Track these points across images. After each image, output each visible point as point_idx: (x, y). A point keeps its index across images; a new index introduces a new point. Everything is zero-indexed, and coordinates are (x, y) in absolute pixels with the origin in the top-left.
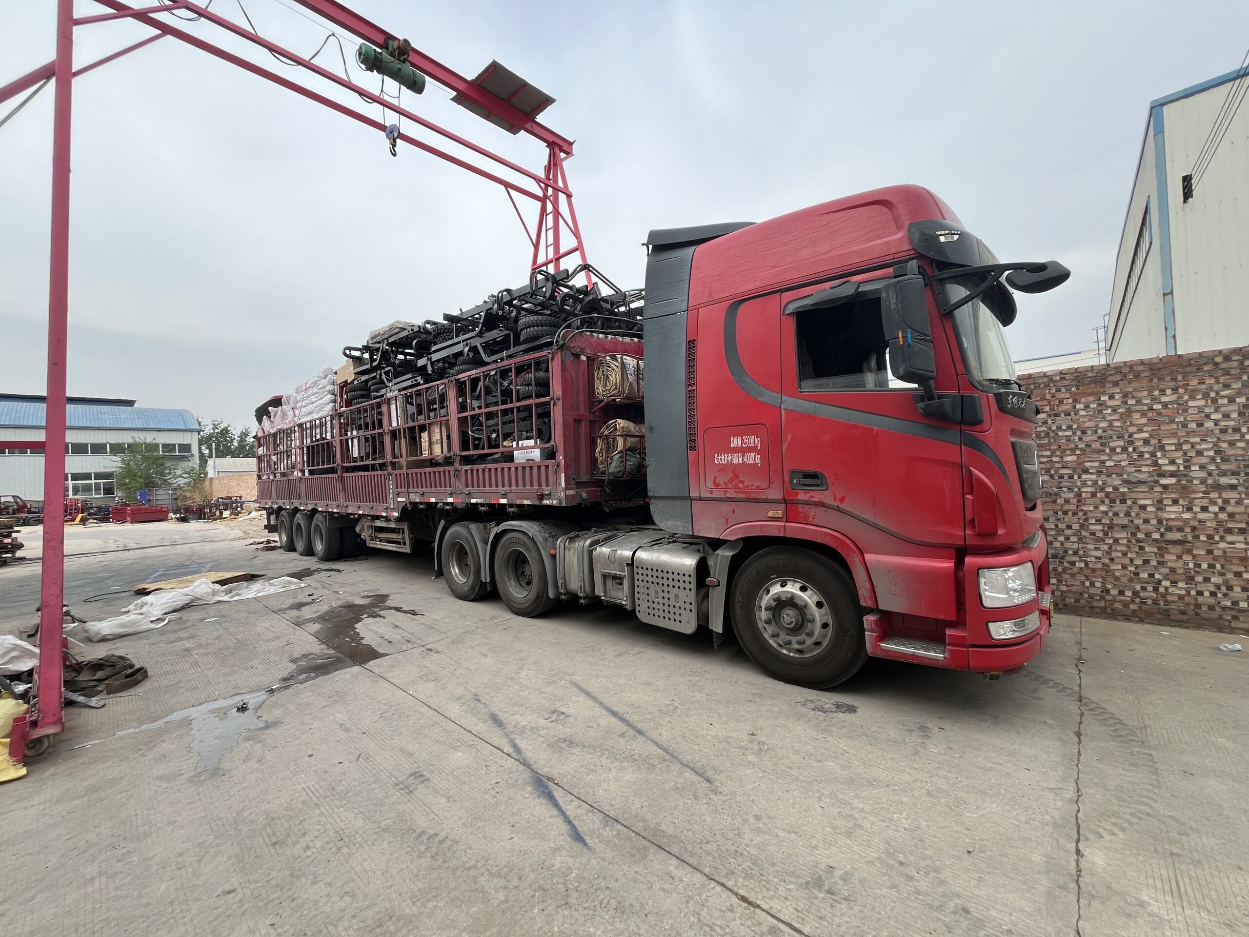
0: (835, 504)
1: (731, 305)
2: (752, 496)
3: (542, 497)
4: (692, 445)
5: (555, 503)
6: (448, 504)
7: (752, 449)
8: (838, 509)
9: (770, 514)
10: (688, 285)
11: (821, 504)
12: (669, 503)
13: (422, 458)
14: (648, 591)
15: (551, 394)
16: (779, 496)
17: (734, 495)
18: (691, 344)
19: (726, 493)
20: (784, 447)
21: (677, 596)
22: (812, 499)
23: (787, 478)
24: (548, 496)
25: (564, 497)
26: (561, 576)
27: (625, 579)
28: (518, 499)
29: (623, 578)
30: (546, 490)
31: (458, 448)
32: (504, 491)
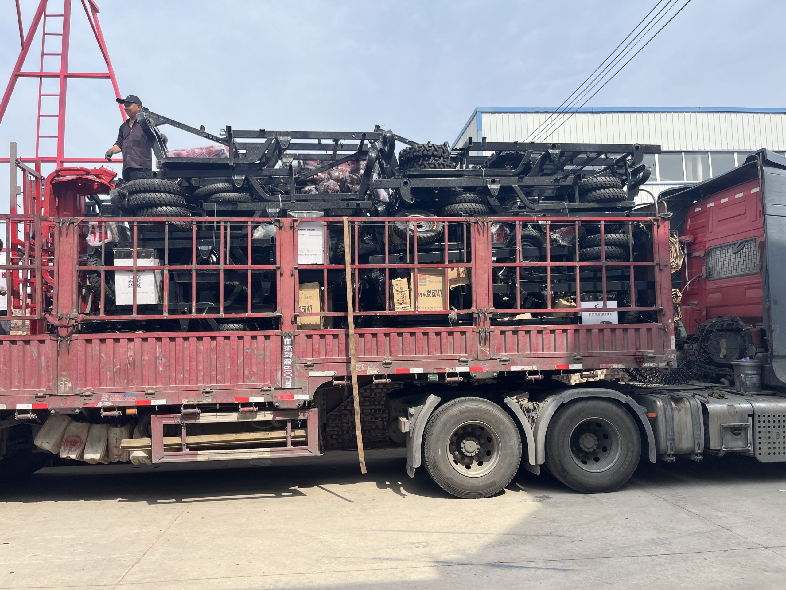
3: (642, 360)
5: (662, 365)
13: (392, 313)
14: (770, 435)
15: (655, 258)
24: (652, 359)
25: (675, 359)
26: (669, 437)
27: (749, 428)
28: (603, 363)
29: (746, 428)
30: (649, 353)
31: (491, 304)
32: (579, 354)
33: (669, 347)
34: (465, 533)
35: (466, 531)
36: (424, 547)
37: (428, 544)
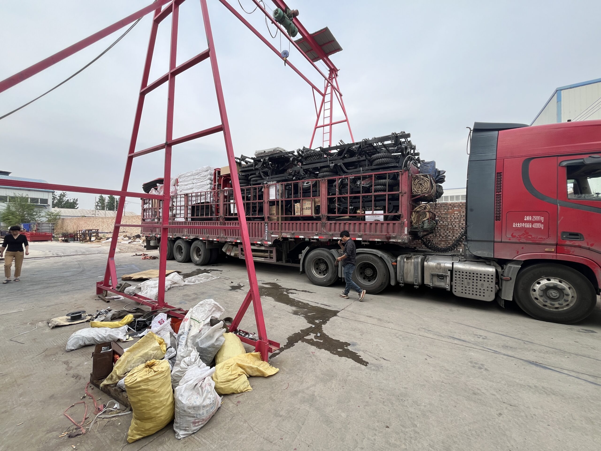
0: (588, 247)
1: (526, 160)
2: (537, 242)
3: (390, 238)
4: (498, 218)
5: (399, 241)
6: (314, 239)
7: (539, 222)
8: (589, 249)
9: (546, 250)
10: (496, 148)
11: (580, 247)
12: (480, 243)
13: (294, 216)
14: (463, 282)
15: (400, 190)
16: (554, 242)
17: (525, 241)
18: (499, 175)
19: (519, 240)
20: (559, 222)
21: (482, 285)
22: (574, 244)
23: (559, 235)
24: (395, 238)
25: (407, 238)
26: (401, 275)
27: (448, 277)
28: (371, 238)
29: (446, 276)
30: (393, 235)
31: (326, 212)
32: (360, 234)
33: (404, 232)
34: (515, 338)
35: (515, 337)
36: (483, 339)
37: (486, 338)
